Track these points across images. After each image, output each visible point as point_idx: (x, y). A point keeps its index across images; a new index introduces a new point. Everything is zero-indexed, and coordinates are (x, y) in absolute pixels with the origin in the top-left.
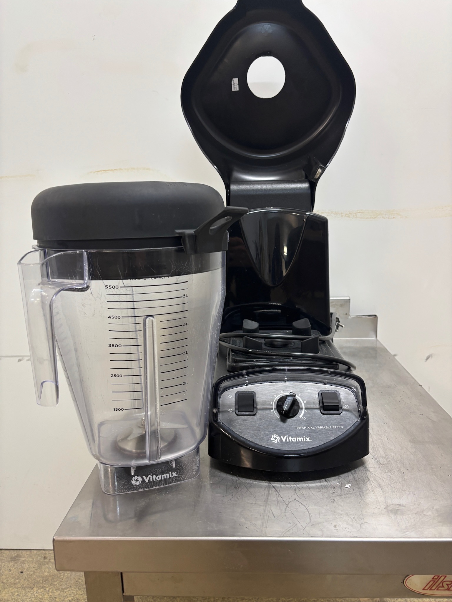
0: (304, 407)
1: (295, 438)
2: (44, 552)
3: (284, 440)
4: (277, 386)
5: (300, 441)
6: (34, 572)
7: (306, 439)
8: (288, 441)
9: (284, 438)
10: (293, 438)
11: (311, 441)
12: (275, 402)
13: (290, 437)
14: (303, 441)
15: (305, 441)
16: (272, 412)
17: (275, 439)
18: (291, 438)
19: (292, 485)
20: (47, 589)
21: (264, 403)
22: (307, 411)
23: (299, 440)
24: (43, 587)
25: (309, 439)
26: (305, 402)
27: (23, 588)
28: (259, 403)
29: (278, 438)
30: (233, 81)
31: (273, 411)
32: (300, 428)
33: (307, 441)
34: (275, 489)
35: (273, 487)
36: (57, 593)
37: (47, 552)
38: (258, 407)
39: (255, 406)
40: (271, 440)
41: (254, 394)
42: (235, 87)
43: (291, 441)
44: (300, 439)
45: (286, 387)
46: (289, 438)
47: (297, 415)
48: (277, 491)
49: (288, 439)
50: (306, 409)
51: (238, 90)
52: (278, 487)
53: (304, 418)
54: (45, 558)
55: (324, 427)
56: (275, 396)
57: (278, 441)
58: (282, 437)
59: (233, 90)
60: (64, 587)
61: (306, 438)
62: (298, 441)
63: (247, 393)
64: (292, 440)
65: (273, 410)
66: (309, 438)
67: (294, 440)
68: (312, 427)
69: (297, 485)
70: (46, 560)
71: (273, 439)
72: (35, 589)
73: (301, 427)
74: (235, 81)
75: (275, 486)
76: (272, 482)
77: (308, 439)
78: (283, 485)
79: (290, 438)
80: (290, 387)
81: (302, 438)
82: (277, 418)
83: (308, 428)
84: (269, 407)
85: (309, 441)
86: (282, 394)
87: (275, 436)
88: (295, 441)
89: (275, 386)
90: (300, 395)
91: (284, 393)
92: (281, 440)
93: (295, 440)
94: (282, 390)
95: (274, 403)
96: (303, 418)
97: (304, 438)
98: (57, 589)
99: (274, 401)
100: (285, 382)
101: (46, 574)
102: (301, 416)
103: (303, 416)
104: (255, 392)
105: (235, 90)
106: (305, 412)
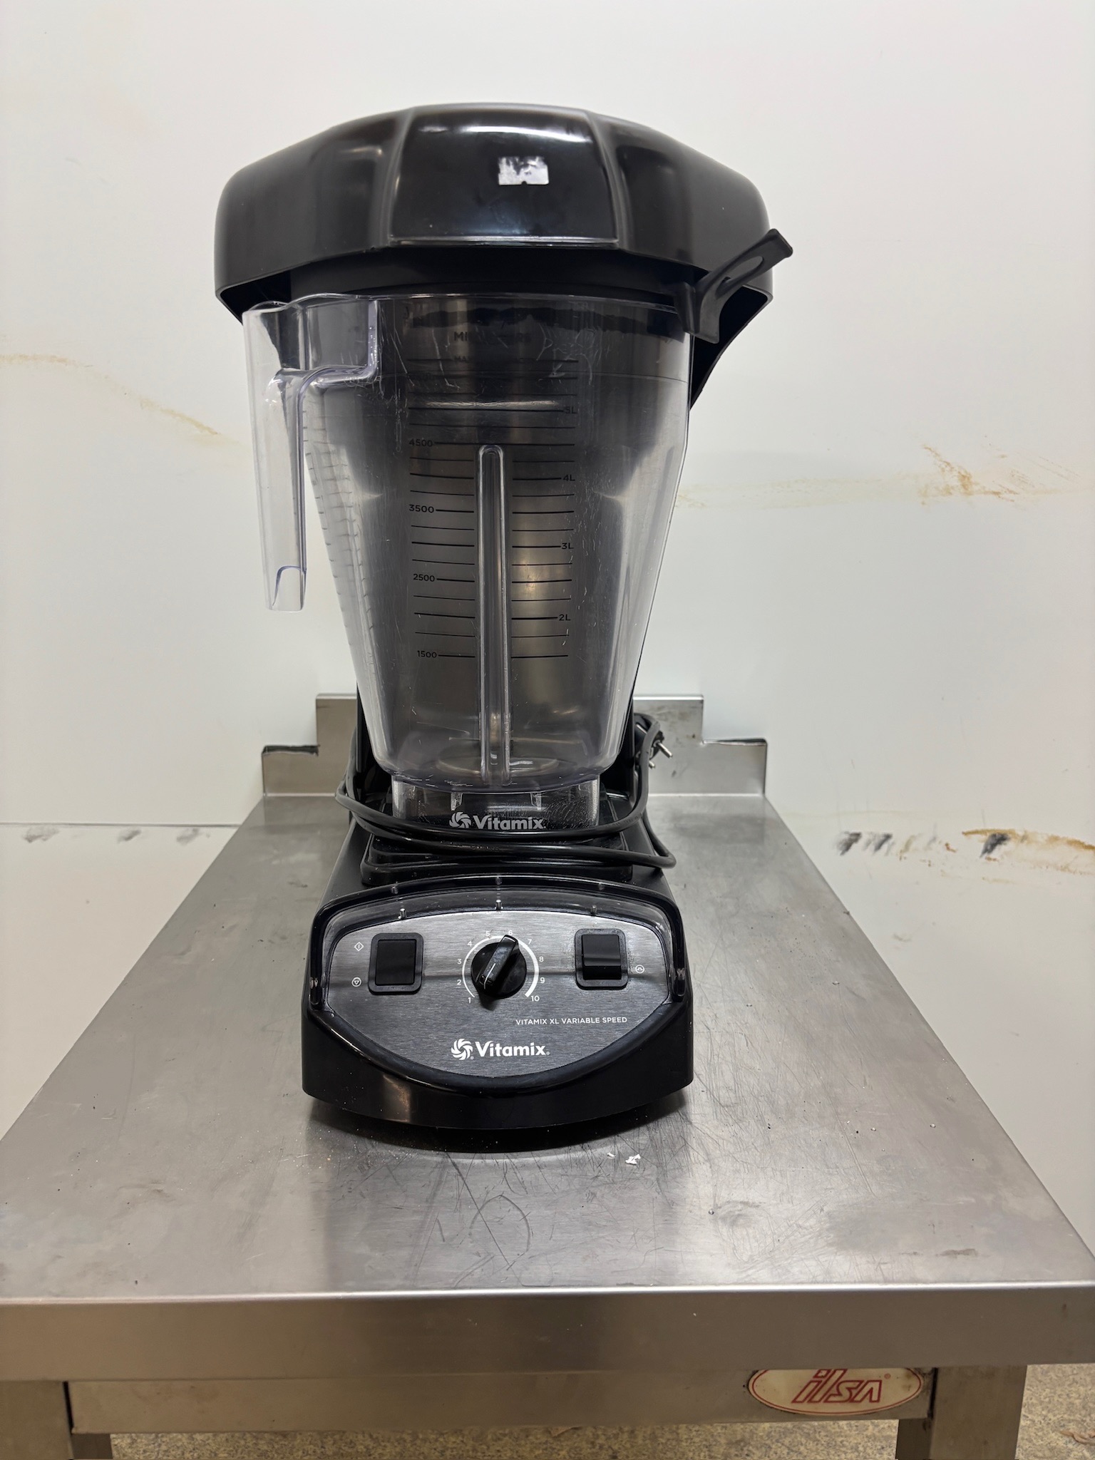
0: (537, 970)
1: (510, 1048)
3: (482, 1053)
4: (477, 921)
5: (522, 1054)
7: (536, 1051)
8: (492, 1055)
9: (482, 1048)
10: (505, 1048)
11: (548, 1053)
12: (468, 960)
13: (498, 1045)
14: (527, 1054)
15: (533, 1054)
16: (458, 984)
17: (461, 1050)
18: (501, 1048)
19: (500, 1161)
21: (441, 963)
22: (543, 980)
23: (518, 1051)
25: (544, 1050)
26: (542, 959)
28: (428, 963)
29: (469, 1048)
31: (462, 983)
32: (524, 1022)
33: (538, 1054)
34: (457, 1169)
35: (454, 1165)
38: (427, 972)
39: (418, 969)
40: (451, 1054)
41: (418, 940)
43: (498, 1054)
44: (521, 1049)
45: (499, 922)
46: (496, 1048)
47: (520, 992)
48: (461, 1175)
49: (492, 1050)
50: (541, 974)
52: (464, 1166)
53: (536, 999)
55: (582, 1021)
56: (470, 944)
57: (469, 1056)
58: (478, 1044)
61: (535, 1048)
62: (516, 1054)
63: (401, 937)
64: (501, 1051)
65: (462, 979)
66: (543, 1047)
67: (507, 1051)
68: (552, 1021)
69: (513, 1160)
71: (455, 1051)
73: (526, 1020)
75: (459, 1163)
76: (452, 1154)
77: (541, 1050)
78: (477, 1161)
79: (498, 1048)
80: (507, 921)
81: (526, 1048)
82: (470, 998)
83: (543, 1021)
84: (454, 971)
85: (543, 1053)
86: (488, 939)
87: (461, 1043)
88: (510, 1054)
89: (472, 920)
90: (531, 940)
91: (493, 938)
92: (475, 1052)
93: (509, 1051)
94: (488, 929)
95: (465, 961)
96: (532, 997)
97: (532, 1049)
99: (467, 957)
100: (498, 909)
102: (528, 994)
103: (534, 993)
104: (420, 936)
106: (539, 984)
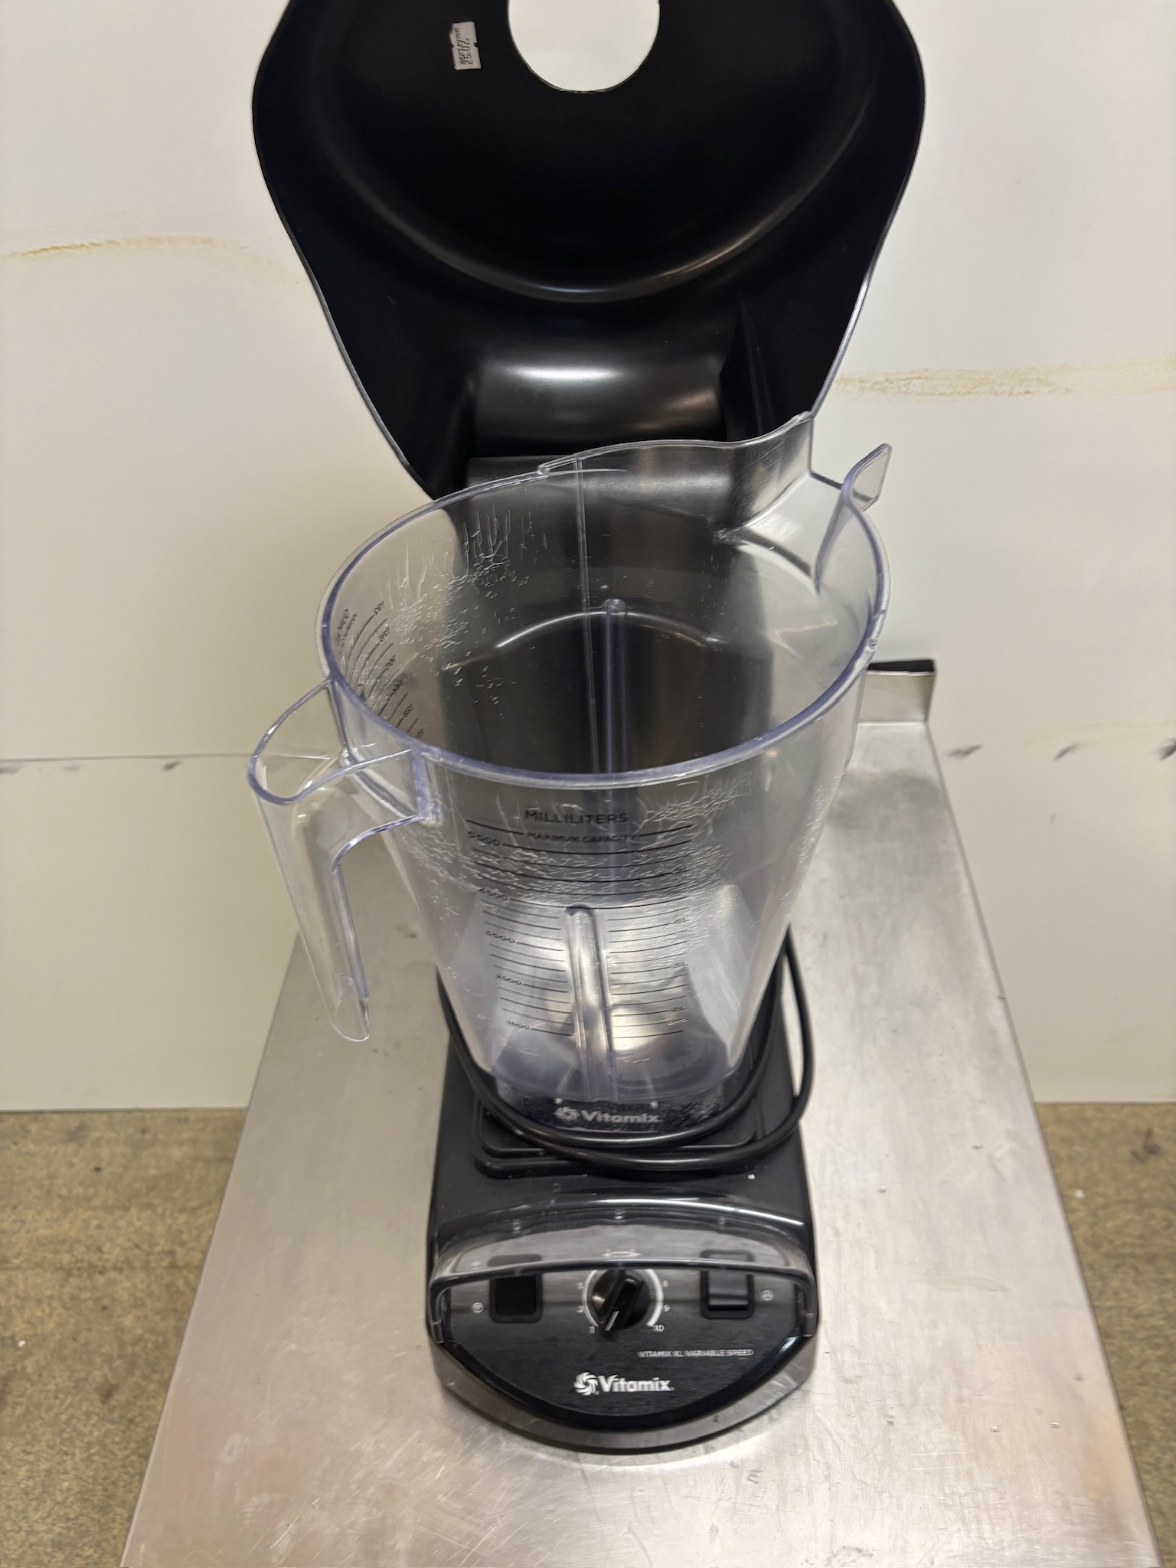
0: (660, 1295)
1: (635, 1383)
2: (140, 1114)
3: (606, 1387)
5: (646, 1390)
6: (126, 1169)
7: (660, 1386)
8: (616, 1390)
9: (607, 1382)
10: (631, 1382)
11: (673, 1389)
12: (588, 1284)
13: (622, 1380)
14: (651, 1389)
15: (657, 1389)
16: (579, 1311)
17: (586, 1384)
18: (625, 1383)
20: (160, 1210)
21: (560, 1291)
22: (667, 1308)
23: (643, 1387)
24: (149, 1206)
25: (669, 1386)
26: (666, 1284)
27: (108, 1209)
29: (593, 1382)
30: (456, 31)
31: (583, 1310)
32: (648, 1354)
33: (660, 1390)
36: (182, 1219)
37: (147, 1115)
38: (547, 1297)
39: (539, 1298)
42: (465, 53)
43: (623, 1390)
44: (645, 1383)
46: (620, 1383)
47: (641, 1324)
49: (616, 1385)
50: (666, 1302)
51: (476, 64)
53: (659, 1329)
54: (144, 1131)
55: (707, 1353)
57: (594, 1391)
58: (602, 1378)
59: (459, 66)
60: (195, 1203)
61: (660, 1383)
62: (640, 1390)
64: (625, 1387)
65: (583, 1306)
66: (668, 1382)
67: (632, 1386)
68: (677, 1353)
70: (148, 1137)
71: (579, 1385)
72: (134, 1210)
73: (650, 1352)
74: (464, 36)
77: (665, 1386)
79: (622, 1382)
81: (650, 1382)
82: (592, 1327)
83: (667, 1354)
84: (573, 1297)
85: (668, 1389)
87: (585, 1377)
88: (635, 1390)
92: (599, 1387)
93: (634, 1387)
94: (608, 1247)
95: (586, 1286)
96: (655, 1326)
97: (657, 1384)
98: (182, 1211)
101: (152, 1172)
102: (651, 1323)
103: (658, 1323)
105: (467, 66)
106: (663, 1314)
